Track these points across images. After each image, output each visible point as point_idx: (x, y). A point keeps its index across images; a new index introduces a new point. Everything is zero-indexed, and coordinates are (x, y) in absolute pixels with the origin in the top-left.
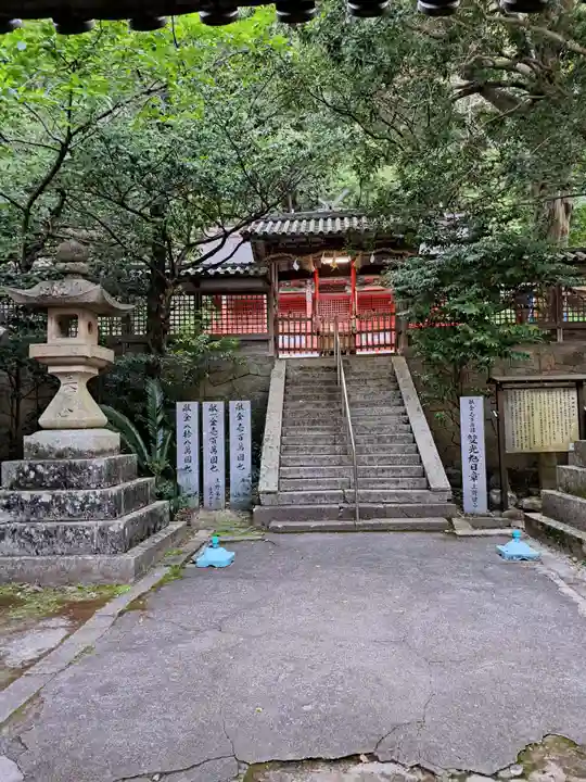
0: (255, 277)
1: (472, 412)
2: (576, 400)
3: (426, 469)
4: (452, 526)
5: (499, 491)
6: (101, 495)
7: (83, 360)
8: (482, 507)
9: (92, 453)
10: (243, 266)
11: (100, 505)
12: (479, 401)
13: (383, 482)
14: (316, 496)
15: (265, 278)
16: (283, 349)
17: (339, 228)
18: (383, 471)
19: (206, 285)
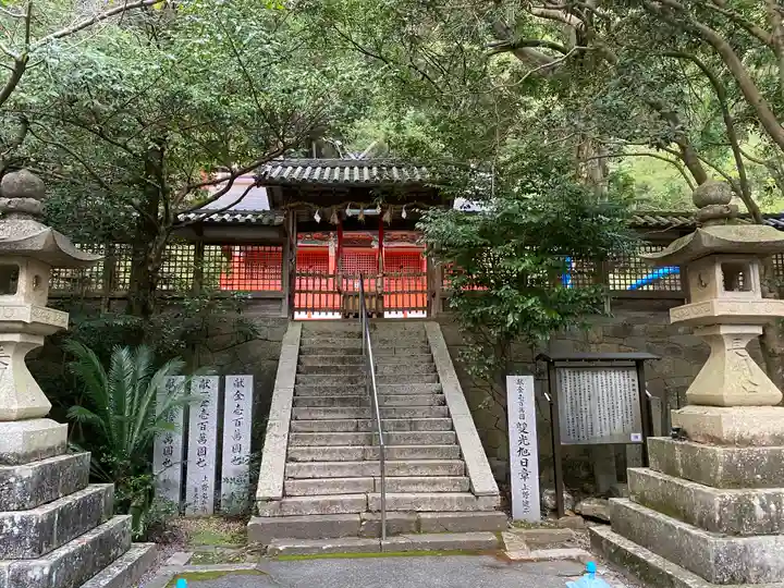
0: (270, 226)
1: (521, 393)
2: (636, 383)
3: (469, 467)
4: (501, 545)
5: (553, 491)
6: (22, 522)
7: (20, 326)
8: (535, 513)
9: (19, 457)
10: (255, 213)
11: (19, 536)
12: (529, 381)
13: (416, 483)
14: (333, 503)
15: (281, 228)
16: (300, 310)
17: (366, 177)
18: (416, 467)
19: (209, 233)
